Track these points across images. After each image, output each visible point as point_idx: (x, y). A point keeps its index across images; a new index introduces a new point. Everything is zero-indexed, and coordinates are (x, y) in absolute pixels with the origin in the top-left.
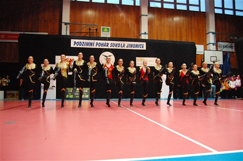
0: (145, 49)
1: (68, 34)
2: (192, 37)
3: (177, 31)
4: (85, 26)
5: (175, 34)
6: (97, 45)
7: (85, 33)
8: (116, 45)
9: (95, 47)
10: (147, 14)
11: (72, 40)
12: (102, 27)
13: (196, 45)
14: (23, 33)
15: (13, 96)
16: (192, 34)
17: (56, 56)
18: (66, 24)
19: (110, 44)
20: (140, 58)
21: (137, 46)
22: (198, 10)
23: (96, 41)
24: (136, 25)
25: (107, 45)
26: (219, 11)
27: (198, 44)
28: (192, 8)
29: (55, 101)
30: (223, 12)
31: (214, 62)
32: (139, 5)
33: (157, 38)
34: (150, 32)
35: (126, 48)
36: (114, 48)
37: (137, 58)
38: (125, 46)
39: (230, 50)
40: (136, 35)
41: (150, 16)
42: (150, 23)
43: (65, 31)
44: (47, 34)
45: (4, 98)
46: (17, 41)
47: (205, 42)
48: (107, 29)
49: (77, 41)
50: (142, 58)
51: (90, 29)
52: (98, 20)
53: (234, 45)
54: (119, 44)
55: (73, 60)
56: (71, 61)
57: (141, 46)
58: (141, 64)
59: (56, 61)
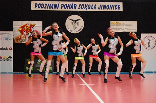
0: (122, 10)
6: (62, 7)
8: (86, 7)
9: (59, 9)
11: (32, 2)
19: (78, 6)
20: (115, 22)
21: (111, 7)
23: (61, 3)
25: (75, 7)
29: (12, 75)
35: (97, 10)
36: (84, 10)
37: (111, 22)
49: (38, 2)
50: (118, 22)
54: (90, 5)
55: (34, 25)
56: (32, 26)
57: (117, 7)
58: (117, 29)
59: (14, 26)
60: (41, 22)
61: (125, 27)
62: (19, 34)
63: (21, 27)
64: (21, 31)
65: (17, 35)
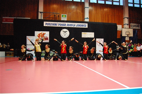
0: (87, 27)
1: (42, 18)
2: (115, 20)
3: (106, 17)
4: (52, 14)
5: (105, 18)
6: (59, 25)
7: (52, 18)
8: (70, 25)
9: (58, 26)
10: (88, 7)
11: (44, 22)
12: (62, 14)
13: (117, 25)
14: (16, 18)
15: (10, 54)
16: (115, 19)
17: (35, 32)
18: (41, 13)
19: (67, 25)
20: (84, 33)
21: (82, 25)
22: (119, 5)
23: (58, 23)
24: (82, 13)
25: (65, 25)
26: (131, 5)
27: (118, 24)
28: (115, 3)
30: (134, 5)
31: (128, 35)
32: (84, 2)
33: (94, 21)
34: (90, 17)
35: (76, 27)
36: (69, 27)
37: (82, 33)
38: (76, 26)
39: (137, 28)
40: (81, 19)
41: (90, 8)
42: (90, 12)
43: (41, 17)
44: (30, 18)
45: (6, 55)
46: (13, 23)
47: (122, 24)
48: (65, 15)
49: (47, 22)
50: (85, 33)
51: (55, 16)
52: (60, 10)
53: (140, 25)
54: (72, 24)
55: (45, 34)
56: (44, 34)
57: (85, 26)
58: (85, 36)
59: (35, 34)
60: (49, 32)
61: (89, 35)
62: (38, 37)
63: (39, 34)
64: (39, 36)
65: (37, 38)
